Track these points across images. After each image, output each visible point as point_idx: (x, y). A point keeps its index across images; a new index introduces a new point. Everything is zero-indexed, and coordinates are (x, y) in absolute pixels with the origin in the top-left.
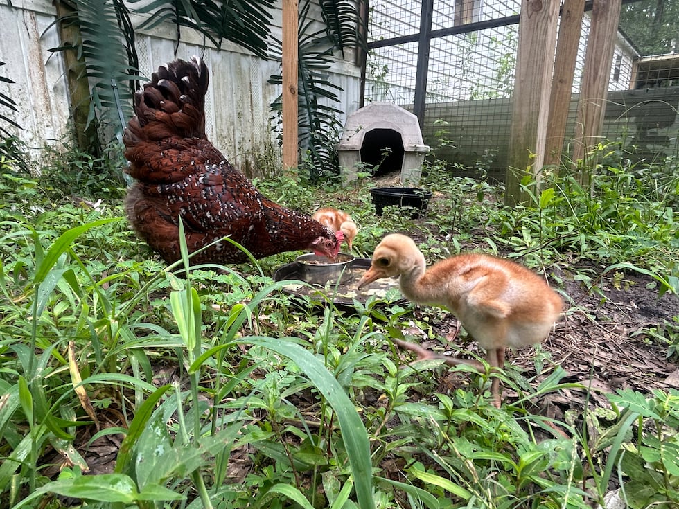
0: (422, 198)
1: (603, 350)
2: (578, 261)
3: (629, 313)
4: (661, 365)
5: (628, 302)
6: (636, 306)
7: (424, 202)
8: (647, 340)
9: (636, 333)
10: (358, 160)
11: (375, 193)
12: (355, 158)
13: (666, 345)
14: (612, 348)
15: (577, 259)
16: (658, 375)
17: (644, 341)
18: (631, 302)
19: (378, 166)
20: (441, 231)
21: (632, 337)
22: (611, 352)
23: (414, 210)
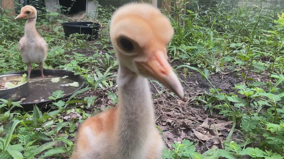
0: (92, 28)
1: (177, 112)
2: (173, 61)
3: (195, 87)
4: (202, 116)
5: (194, 81)
6: (198, 83)
7: (94, 31)
8: (197, 103)
9: (193, 100)
10: (57, 4)
11: (65, 25)
12: (55, 3)
13: (205, 104)
14: (181, 110)
15: (172, 61)
16: (200, 121)
17: (196, 103)
18: (196, 81)
19: (70, 8)
20: (104, 48)
21: (191, 102)
22: (180, 112)
23: (88, 36)
